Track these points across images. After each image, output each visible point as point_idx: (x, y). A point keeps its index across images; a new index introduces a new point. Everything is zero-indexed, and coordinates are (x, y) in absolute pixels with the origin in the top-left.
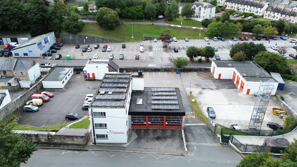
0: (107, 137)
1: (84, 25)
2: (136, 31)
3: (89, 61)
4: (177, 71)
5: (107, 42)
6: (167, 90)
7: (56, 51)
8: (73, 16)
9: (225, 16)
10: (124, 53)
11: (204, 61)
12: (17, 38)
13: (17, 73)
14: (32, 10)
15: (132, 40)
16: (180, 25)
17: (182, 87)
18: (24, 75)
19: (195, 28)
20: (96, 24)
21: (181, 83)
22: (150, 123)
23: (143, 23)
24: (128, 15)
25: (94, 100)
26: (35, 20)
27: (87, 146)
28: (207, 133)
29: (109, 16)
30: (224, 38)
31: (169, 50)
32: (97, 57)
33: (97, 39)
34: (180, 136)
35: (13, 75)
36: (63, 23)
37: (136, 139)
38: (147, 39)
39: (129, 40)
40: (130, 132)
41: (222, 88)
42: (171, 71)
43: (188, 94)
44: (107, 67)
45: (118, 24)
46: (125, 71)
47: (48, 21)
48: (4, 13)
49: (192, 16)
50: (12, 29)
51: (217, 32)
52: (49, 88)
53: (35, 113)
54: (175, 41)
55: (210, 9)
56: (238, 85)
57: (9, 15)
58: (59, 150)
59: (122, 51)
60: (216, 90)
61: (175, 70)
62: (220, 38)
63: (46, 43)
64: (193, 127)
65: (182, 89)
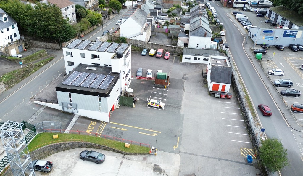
12: (293, 24)
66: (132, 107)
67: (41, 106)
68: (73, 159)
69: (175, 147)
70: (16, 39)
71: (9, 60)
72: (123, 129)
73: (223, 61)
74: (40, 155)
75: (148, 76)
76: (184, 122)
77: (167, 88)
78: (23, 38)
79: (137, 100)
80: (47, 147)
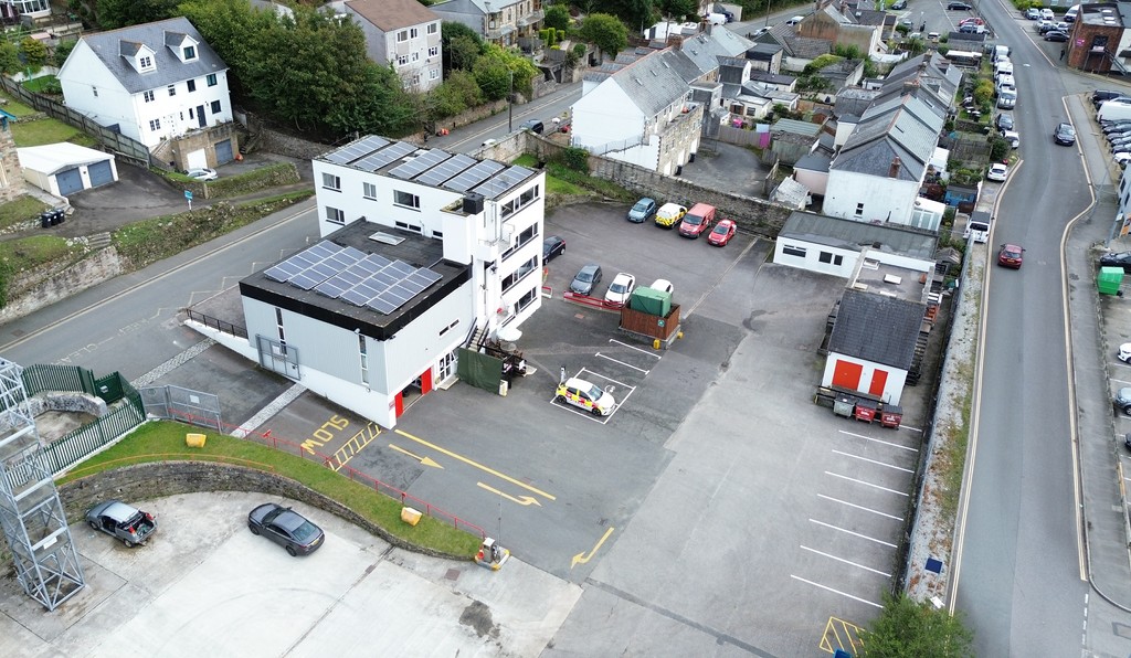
66: (497, 392)
67: (202, 337)
68: (227, 522)
69: (577, 559)
70: (217, 121)
71: (170, 183)
72: (426, 461)
73: (915, 277)
74: (132, 488)
75: (611, 296)
76: (660, 480)
77: (663, 348)
78: (243, 118)
79: (528, 373)
80: (157, 468)
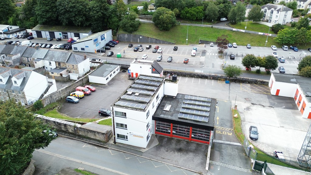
0: (127, 138)
1: (140, 24)
2: (192, 33)
3: (135, 60)
4: (228, 80)
5: (160, 43)
6: (202, 99)
7: (110, 48)
8: (131, 15)
9: (303, 22)
10: (174, 55)
11: (263, 72)
12: (80, 33)
13: (69, 66)
14: (95, 7)
15: (186, 42)
16: (244, 29)
17: (228, 99)
18: (74, 68)
19: (262, 34)
20: (153, 24)
21: (228, 95)
22: (175, 132)
23: (201, 25)
24: (186, 16)
25: (119, 99)
26: (96, 17)
27: (107, 143)
28: (239, 155)
29: (165, 16)
30: (297, 48)
31: (224, 57)
32: (146, 57)
33: (151, 40)
34: (205, 152)
35: (65, 67)
36: (121, 22)
37: (156, 146)
38: (202, 42)
39: (183, 43)
40: (153, 138)
41: (277, 106)
42: (219, 80)
43: (232, 107)
44: (150, 68)
45: (173, 25)
46: (170, 74)
47: (108, 19)
48: (71, 10)
49: (262, 19)
50: (76, 25)
51: (288, 40)
52: (94, 83)
53: (75, 104)
54: (234, 47)
55: (284, 12)
56: (299, 105)
57: (75, 11)
58: (82, 142)
59: (172, 53)
60: (269, 107)
61: (225, 79)
62: (293, 47)
63: (102, 40)
64: (224, 145)
65: (227, 101)
67: (210, 164)
